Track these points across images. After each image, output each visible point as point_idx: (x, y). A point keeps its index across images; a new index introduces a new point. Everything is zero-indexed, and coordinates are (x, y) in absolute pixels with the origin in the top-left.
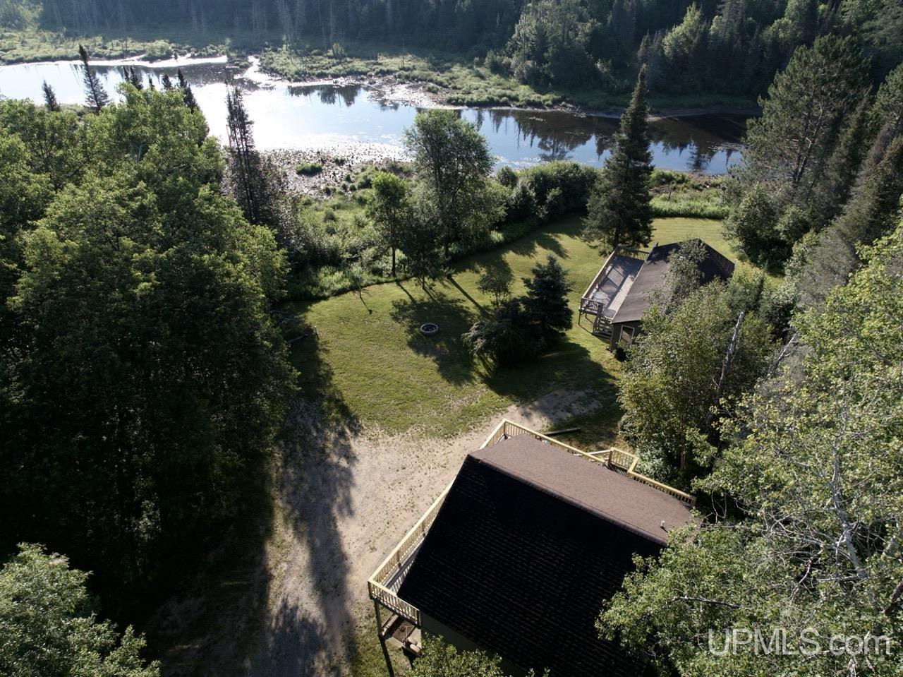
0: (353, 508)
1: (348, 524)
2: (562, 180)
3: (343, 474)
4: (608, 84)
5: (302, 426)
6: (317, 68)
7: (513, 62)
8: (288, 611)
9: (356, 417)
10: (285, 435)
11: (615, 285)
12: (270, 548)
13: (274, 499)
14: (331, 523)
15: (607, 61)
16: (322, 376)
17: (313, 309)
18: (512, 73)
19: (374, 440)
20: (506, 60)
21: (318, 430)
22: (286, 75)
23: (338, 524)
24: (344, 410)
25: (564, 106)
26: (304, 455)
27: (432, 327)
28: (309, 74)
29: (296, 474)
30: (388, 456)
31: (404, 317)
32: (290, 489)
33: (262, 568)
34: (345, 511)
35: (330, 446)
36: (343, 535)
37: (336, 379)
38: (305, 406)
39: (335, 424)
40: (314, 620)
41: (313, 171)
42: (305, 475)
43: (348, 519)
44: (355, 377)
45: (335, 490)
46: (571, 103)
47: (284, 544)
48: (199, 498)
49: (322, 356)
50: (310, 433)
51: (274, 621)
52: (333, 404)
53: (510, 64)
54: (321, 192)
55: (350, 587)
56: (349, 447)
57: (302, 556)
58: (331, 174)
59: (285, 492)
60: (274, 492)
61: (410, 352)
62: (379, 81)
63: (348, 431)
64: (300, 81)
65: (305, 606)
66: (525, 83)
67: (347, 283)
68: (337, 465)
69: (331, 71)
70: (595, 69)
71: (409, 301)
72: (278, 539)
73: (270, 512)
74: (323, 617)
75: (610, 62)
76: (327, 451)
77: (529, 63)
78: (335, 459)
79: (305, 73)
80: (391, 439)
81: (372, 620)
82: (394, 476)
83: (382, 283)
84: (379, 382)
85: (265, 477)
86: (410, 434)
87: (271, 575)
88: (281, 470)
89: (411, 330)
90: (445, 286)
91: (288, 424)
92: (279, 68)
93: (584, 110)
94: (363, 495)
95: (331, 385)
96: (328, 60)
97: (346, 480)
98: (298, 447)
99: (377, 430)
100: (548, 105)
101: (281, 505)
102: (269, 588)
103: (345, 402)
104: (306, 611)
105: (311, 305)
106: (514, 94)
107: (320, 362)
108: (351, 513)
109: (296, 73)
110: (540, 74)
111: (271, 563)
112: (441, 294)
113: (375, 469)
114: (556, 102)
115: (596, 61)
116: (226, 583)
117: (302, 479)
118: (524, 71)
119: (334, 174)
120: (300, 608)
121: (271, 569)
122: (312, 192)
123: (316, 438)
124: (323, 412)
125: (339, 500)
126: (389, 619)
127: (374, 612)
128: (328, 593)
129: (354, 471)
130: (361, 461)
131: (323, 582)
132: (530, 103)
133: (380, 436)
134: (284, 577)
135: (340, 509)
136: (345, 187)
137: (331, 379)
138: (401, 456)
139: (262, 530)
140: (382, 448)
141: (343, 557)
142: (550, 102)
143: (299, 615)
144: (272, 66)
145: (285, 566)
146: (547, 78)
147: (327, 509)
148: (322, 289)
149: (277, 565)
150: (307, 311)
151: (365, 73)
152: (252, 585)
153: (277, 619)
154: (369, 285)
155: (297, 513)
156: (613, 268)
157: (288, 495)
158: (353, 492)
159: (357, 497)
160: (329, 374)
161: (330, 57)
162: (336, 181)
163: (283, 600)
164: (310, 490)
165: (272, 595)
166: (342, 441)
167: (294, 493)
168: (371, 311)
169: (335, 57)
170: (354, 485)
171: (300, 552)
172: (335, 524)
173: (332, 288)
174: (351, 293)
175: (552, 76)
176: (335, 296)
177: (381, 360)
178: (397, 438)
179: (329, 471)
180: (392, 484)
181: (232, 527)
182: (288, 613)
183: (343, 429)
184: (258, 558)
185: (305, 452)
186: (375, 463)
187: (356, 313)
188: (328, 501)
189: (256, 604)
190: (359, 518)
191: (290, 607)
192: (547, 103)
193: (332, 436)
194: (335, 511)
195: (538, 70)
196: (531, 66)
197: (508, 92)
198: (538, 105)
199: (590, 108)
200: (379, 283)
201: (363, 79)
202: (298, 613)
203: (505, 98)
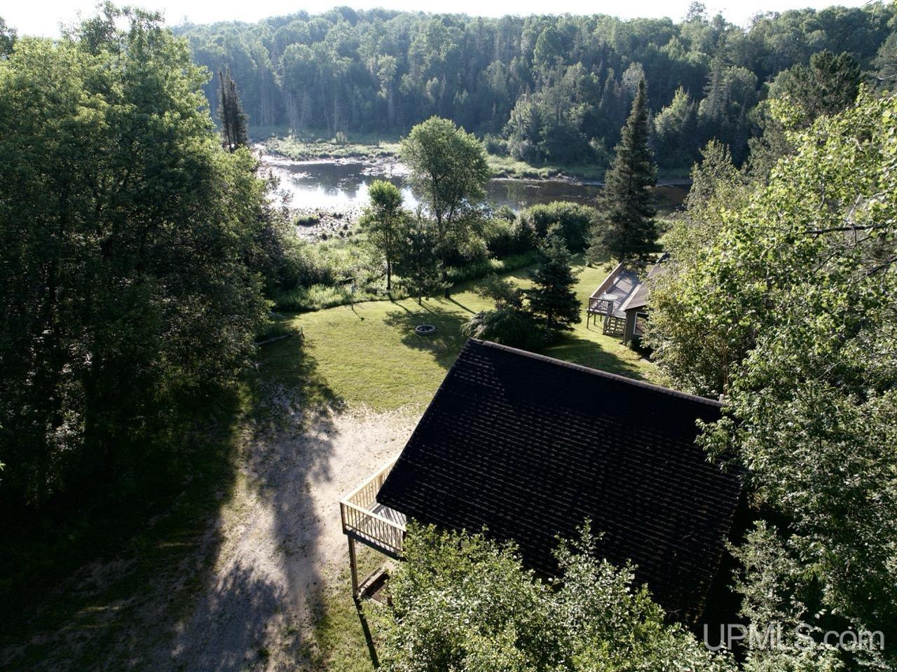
0: (331, 475)
1: (324, 489)
2: (562, 217)
3: (322, 446)
4: (602, 158)
5: (278, 407)
6: (320, 151)
7: (509, 143)
8: (241, 573)
9: (341, 399)
10: (258, 414)
11: (623, 292)
12: (226, 513)
13: (238, 468)
14: (304, 489)
15: (600, 139)
16: (306, 366)
17: (300, 317)
18: (509, 153)
19: (360, 418)
20: (502, 142)
21: (296, 410)
22: (290, 156)
23: (311, 490)
24: (328, 393)
25: (560, 177)
26: (277, 431)
27: (428, 328)
28: (313, 156)
29: (267, 446)
30: (375, 430)
31: (398, 323)
32: (259, 459)
33: (214, 530)
34: (322, 478)
35: (309, 423)
36: (317, 499)
37: (321, 369)
38: (283, 390)
39: (316, 404)
40: (272, 583)
41: (311, 222)
42: (277, 448)
43: (325, 485)
44: (342, 367)
45: (311, 460)
46: (567, 175)
47: (244, 508)
48: (139, 422)
49: (307, 351)
50: (287, 412)
51: (221, 583)
52: (315, 388)
53: (506, 146)
54: (317, 238)
55: (321, 548)
56: (331, 423)
57: (265, 519)
58: (329, 225)
59: (251, 462)
60: (239, 462)
61: (405, 348)
62: (379, 161)
63: (330, 410)
64: (303, 160)
65: (262, 567)
66: (521, 160)
67: (339, 298)
68: (316, 439)
69: (334, 153)
70: (589, 147)
71: (404, 312)
72: (237, 504)
73: (232, 479)
74: (284, 578)
75: (603, 139)
76: (305, 427)
77: (525, 143)
78: (313, 434)
79: (309, 155)
80: (379, 416)
81: (346, 581)
82: (380, 447)
83: (376, 300)
84: (368, 370)
85: (230, 450)
86: (401, 412)
87: (224, 538)
88: (250, 443)
89: (406, 331)
90: (443, 303)
91: (263, 405)
92: (283, 150)
93: (580, 180)
94: (344, 464)
95: (315, 374)
96: (331, 146)
97: (324, 451)
98: (272, 425)
99: (364, 408)
100: (544, 177)
101: (245, 473)
102: (220, 550)
103: (329, 387)
104: (263, 572)
105: (298, 315)
106: (510, 168)
107: (304, 356)
108: (329, 479)
109: (300, 154)
110: (536, 152)
111: (225, 527)
112: (438, 308)
113: (360, 441)
114: (551, 174)
115: (590, 139)
116: (166, 545)
117: (273, 451)
118: (521, 150)
119: (332, 225)
120: (256, 569)
121: (225, 531)
122: (309, 238)
123: (293, 416)
124: (303, 395)
125: (316, 468)
126: (369, 579)
127: (350, 573)
128: (292, 554)
129: (334, 443)
130: (344, 434)
131: (287, 543)
132: (526, 175)
133: (367, 414)
134: (240, 539)
135: (316, 476)
136: (342, 234)
137: (315, 368)
138: (391, 430)
139: (218, 495)
140: (368, 423)
141: (316, 520)
142: (546, 174)
143: (254, 577)
144: (277, 149)
145: (242, 529)
146: (543, 155)
147: (301, 477)
148: (312, 302)
149: (232, 527)
150: (294, 318)
151: (367, 155)
152: (199, 546)
153: (226, 581)
154: (362, 302)
155: (264, 480)
156: (620, 279)
157: (255, 464)
158: (333, 462)
159: (335, 465)
160: (313, 365)
161: (333, 144)
162: (333, 230)
163: (236, 562)
164: (281, 461)
165: (222, 557)
166: (323, 419)
167: (262, 463)
168: (363, 319)
169: (338, 143)
170: (334, 455)
171: (263, 516)
172: (308, 489)
173: (322, 302)
174: (343, 307)
175: (548, 152)
176: (326, 308)
177: (372, 353)
178: (386, 415)
179: (306, 444)
180: (379, 454)
181: (183, 494)
182: (240, 576)
183: (325, 408)
184: (210, 522)
185: (279, 428)
186: (360, 436)
187: (346, 320)
188: (303, 469)
189: (200, 566)
190: (337, 483)
191: (243, 569)
192: (543, 174)
193: (312, 415)
194: (310, 479)
195: (534, 148)
196: (527, 144)
197: (505, 167)
198: (535, 176)
199: (585, 179)
200: (372, 300)
201: (364, 159)
202: (253, 574)
203: (502, 171)
